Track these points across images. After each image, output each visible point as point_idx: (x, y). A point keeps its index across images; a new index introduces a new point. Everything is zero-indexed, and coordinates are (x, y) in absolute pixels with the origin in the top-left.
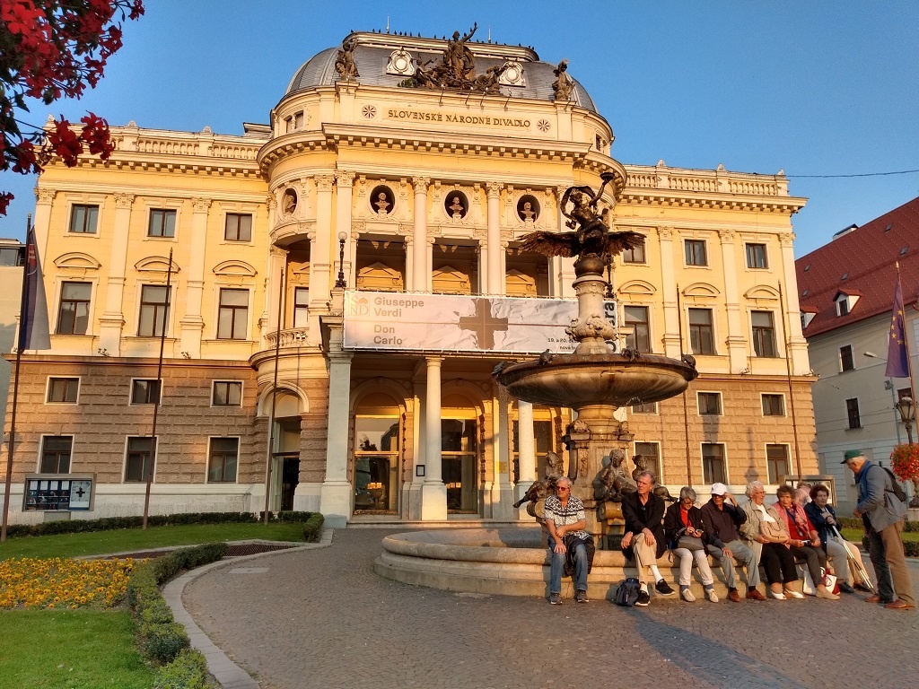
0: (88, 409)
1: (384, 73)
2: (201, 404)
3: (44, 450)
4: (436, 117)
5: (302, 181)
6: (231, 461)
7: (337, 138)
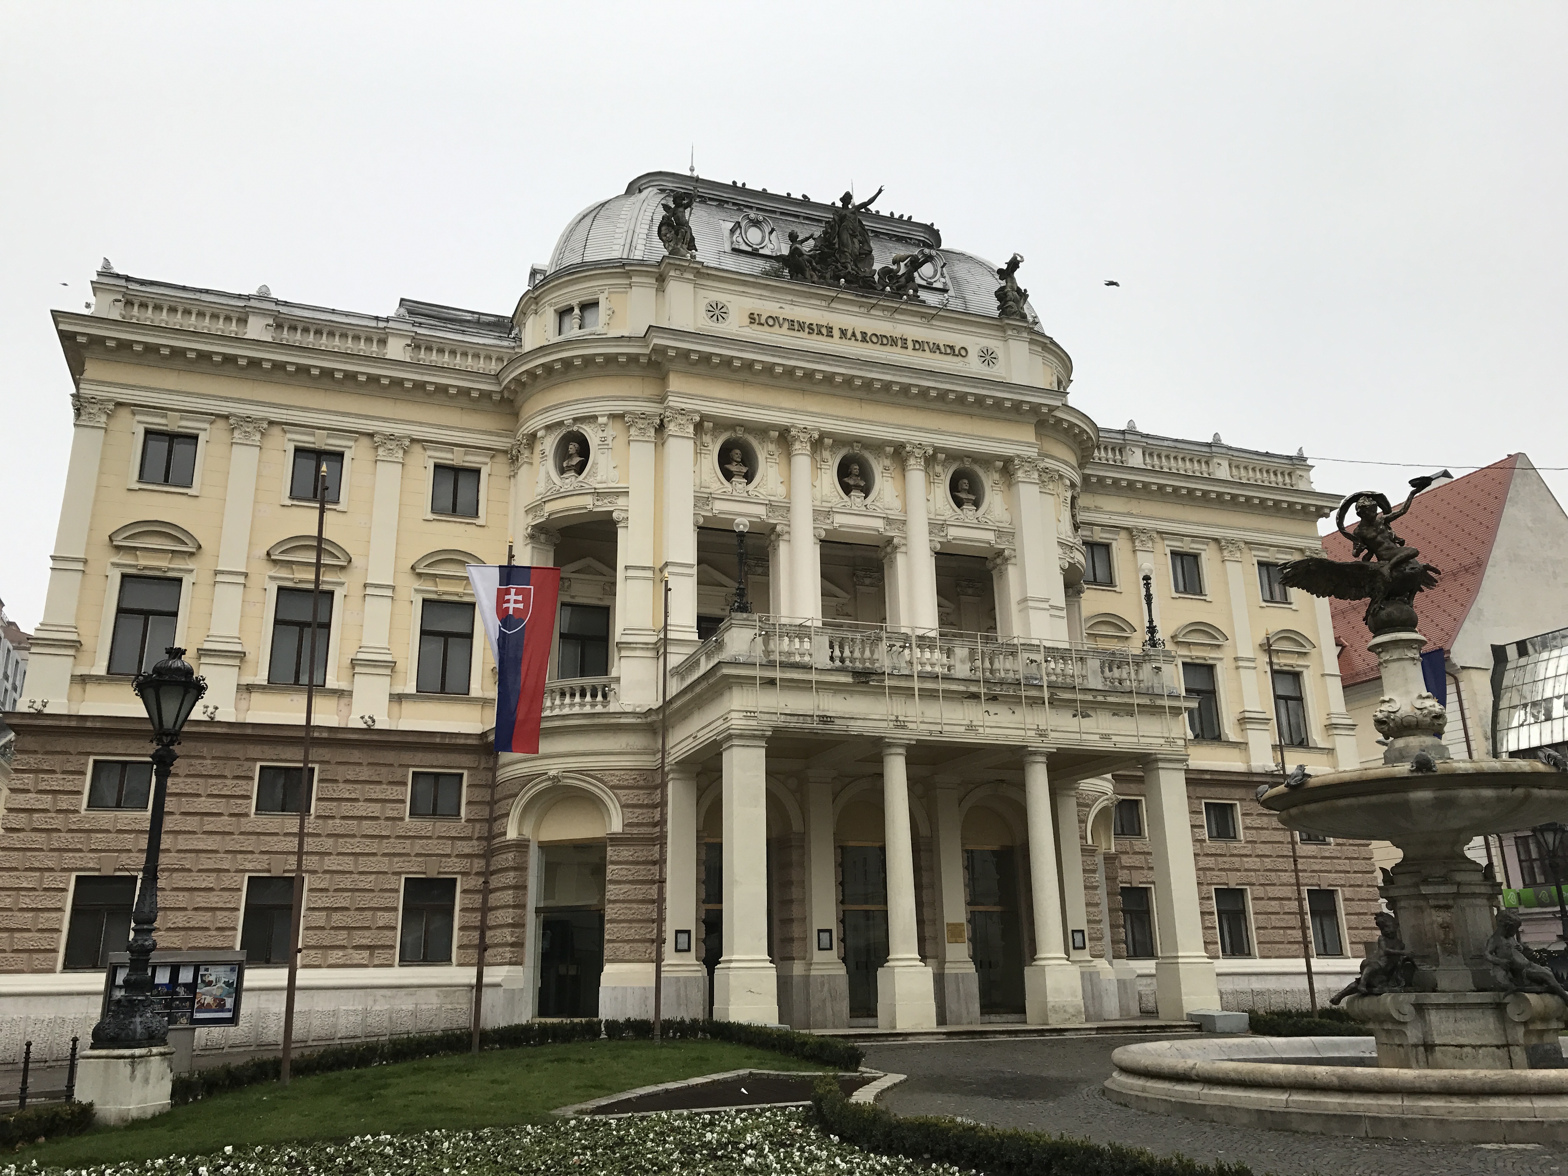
0: (171, 822)
1: (727, 248)
2: (390, 813)
4: (824, 331)
5: (601, 420)
7: (672, 353)
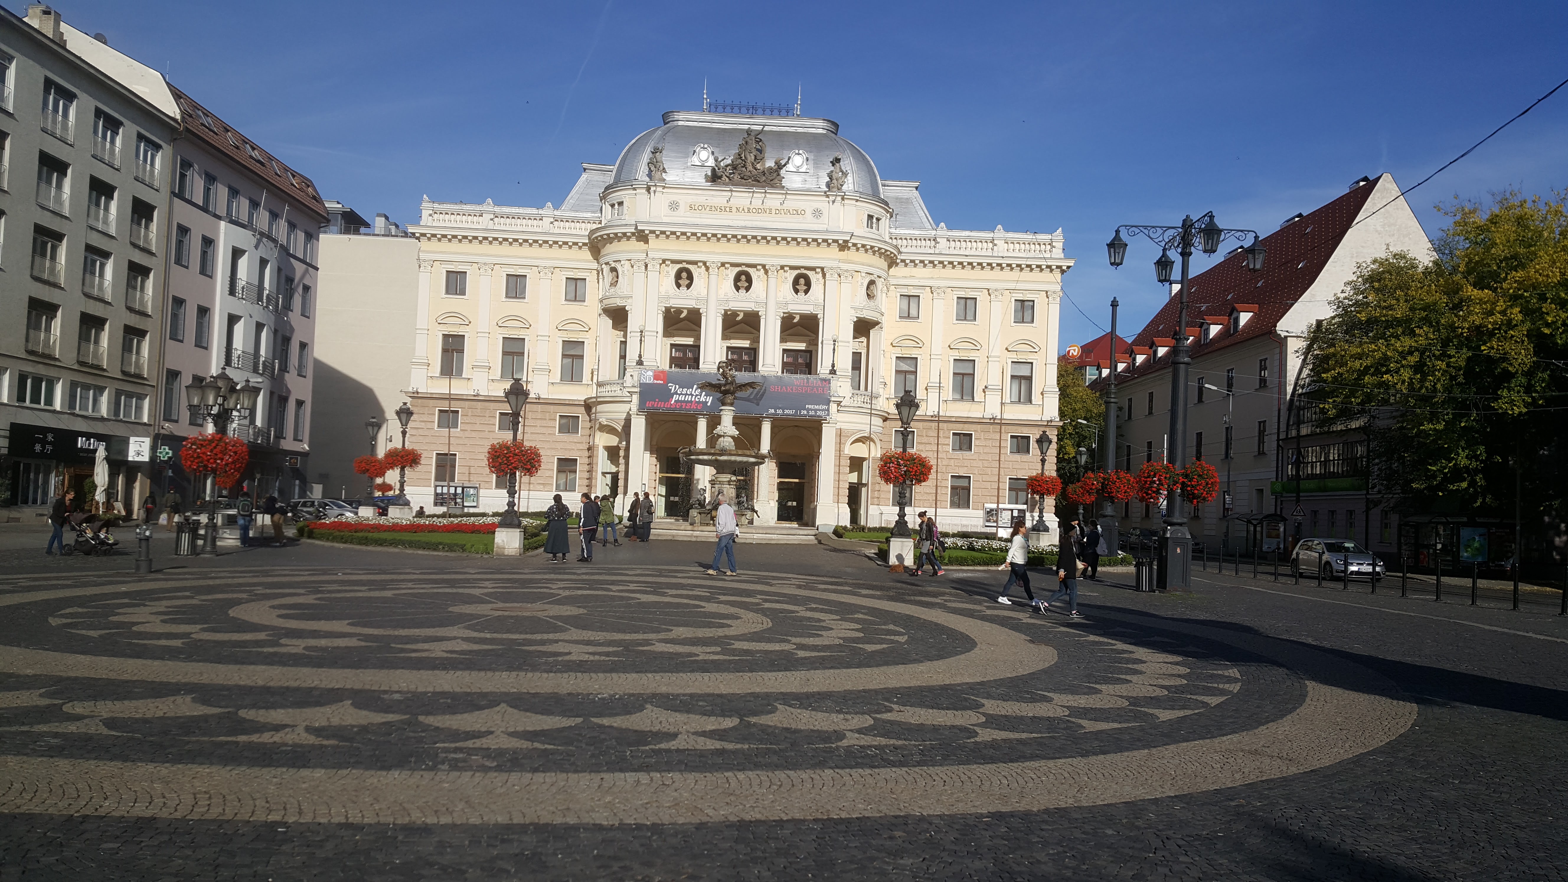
0: (467, 434)
1: (689, 164)
2: (549, 432)
3: (436, 463)
4: (728, 209)
5: (622, 262)
6: (571, 476)
7: (647, 232)
